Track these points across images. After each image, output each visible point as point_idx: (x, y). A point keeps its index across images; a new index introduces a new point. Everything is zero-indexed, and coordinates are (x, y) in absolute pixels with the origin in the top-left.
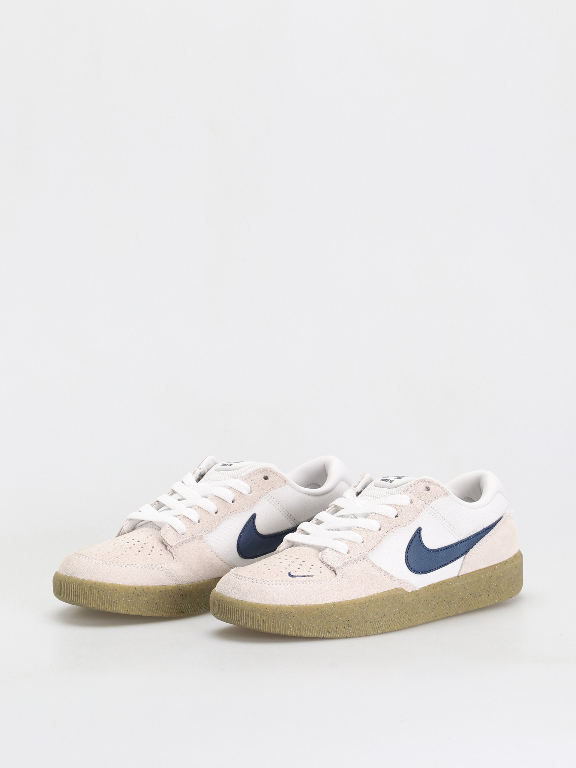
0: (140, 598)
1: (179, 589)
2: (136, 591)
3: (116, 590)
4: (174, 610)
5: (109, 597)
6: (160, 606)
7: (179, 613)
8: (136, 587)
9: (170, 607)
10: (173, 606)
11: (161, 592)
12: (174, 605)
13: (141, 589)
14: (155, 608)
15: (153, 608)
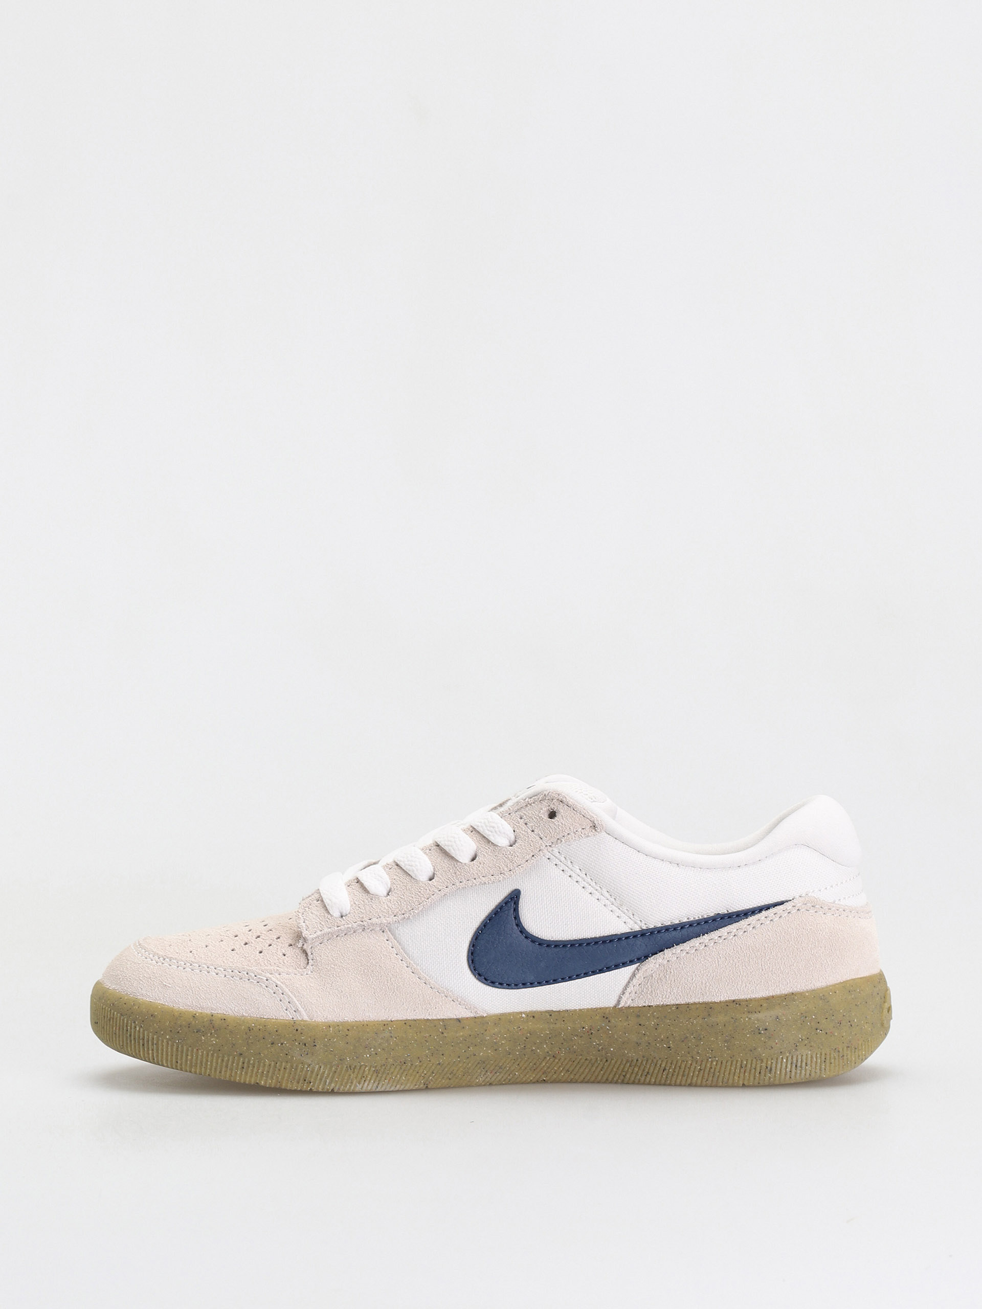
0: (203, 1038)
1: (297, 1030)
2: (193, 1022)
3: (152, 1016)
4: (284, 1074)
5: (138, 1029)
6: (249, 1061)
7: (298, 1083)
8: (197, 1014)
9: (275, 1066)
10: (281, 1066)
11: (252, 1031)
12: (284, 1064)
13: (205, 1020)
14: (238, 1064)
15: (233, 1062)
